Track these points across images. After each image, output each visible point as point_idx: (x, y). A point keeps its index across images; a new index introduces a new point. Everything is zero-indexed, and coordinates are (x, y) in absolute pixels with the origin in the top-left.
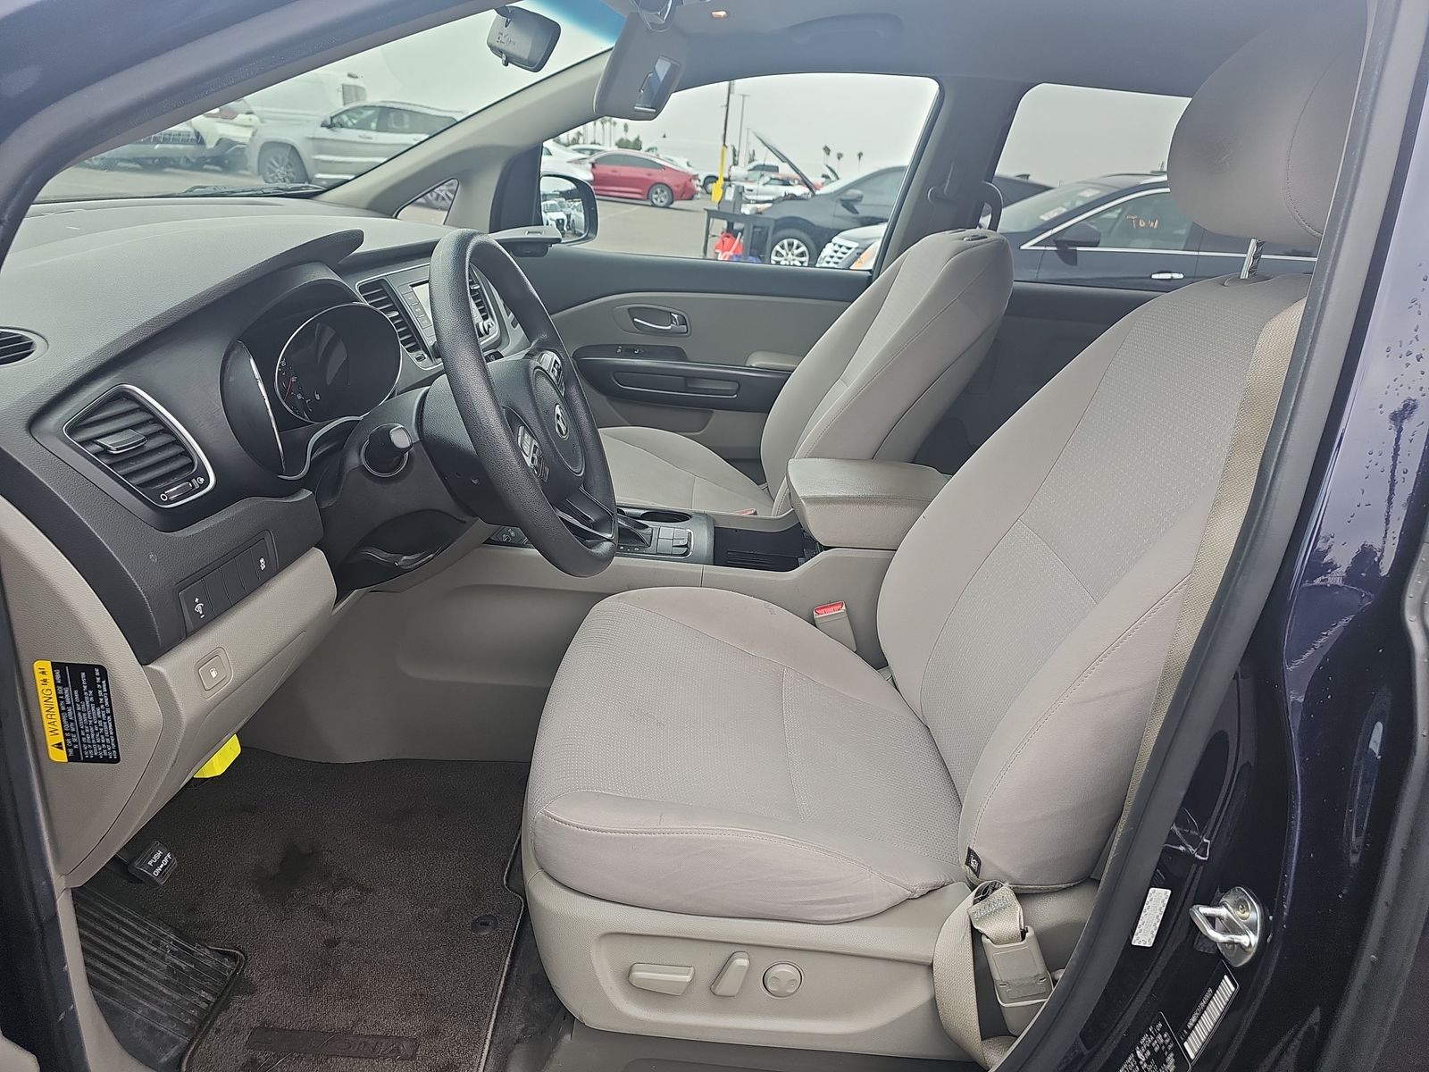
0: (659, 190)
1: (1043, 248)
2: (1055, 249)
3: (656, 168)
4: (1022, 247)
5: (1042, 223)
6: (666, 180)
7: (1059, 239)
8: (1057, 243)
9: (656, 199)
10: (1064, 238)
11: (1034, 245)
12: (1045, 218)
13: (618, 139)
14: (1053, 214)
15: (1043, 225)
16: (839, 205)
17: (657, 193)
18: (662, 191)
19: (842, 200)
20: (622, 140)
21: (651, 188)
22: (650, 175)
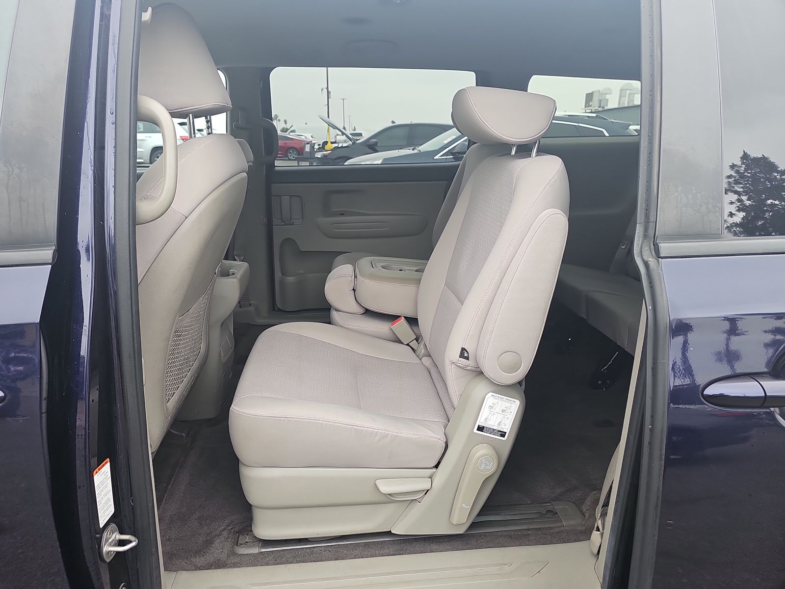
0: (291, 151)
1: (445, 157)
2: (452, 157)
3: (288, 140)
4: (435, 158)
5: (444, 144)
6: (295, 146)
7: (453, 152)
8: (452, 154)
9: (290, 156)
10: (454, 151)
11: (441, 156)
12: (446, 142)
13: (281, 128)
14: (450, 140)
15: (444, 145)
16: (367, 148)
17: (290, 153)
18: (293, 152)
19: (367, 145)
20: (284, 128)
21: (286, 151)
22: (285, 144)
